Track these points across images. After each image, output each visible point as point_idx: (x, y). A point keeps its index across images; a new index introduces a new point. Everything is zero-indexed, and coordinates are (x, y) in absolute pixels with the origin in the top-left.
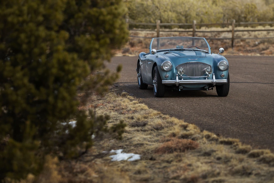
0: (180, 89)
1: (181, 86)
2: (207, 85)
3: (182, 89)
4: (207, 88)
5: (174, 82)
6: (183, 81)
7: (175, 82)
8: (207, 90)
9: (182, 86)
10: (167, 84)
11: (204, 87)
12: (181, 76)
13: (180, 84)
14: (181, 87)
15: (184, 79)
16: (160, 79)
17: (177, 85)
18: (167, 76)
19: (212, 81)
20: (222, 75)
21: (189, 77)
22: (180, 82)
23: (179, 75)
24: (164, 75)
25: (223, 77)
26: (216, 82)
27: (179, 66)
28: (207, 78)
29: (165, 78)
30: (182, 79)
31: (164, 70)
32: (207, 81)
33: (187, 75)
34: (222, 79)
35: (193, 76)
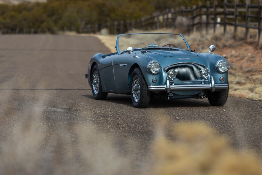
0: (170, 97)
1: (171, 93)
2: (203, 92)
3: (172, 97)
5: (165, 88)
6: (174, 87)
7: (165, 87)
8: (202, 98)
9: (173, 93)
10: (154, 91)
12: (172, 81)
13: (172, 91)
14: (171, 95)
15: (175, 84)
16: (145, 83)
17: (168, 92)
18: (154, 81)
19: (210, 86)
20: (222, 78)
21: (182, 82)
22: (171, 88)
23: (170, 79)
24: (151, 78)
25: (222, 81)
26: (216, 87)
27: (168, 67)
28: (203, 82)
29: (153, 83)
30: (173, 84)
31: (151, 73)
32: (203, 86)
33: (179, 79)
34: (222, 84)
35: (183, 80)
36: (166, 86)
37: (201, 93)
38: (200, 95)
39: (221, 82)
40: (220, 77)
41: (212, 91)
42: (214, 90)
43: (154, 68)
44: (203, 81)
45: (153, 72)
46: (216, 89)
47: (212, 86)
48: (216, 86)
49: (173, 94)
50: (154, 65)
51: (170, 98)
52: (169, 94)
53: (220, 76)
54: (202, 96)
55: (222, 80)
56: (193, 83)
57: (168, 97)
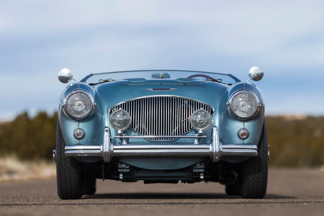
0: (123, 173)
1: (122, 163)
2: (201, 163)
3: (128, 172)
4: (200, 171)
7: (100, 149)
9: (127, 165)
10: (80, 157)
11: (191, 167)
12: (122, 135)
15: (128, 143)
17: (106, 160)
18: (78, 135)
19: (209, 148)
20: (242, 132)
21: (145, 138)
22: (115, 151)
24: (71, 129)
25: (244, 139)
27: (119, 106)
28: (196, 140)
29: (75, 140)
30: (124, 143)
31: (72, 118)
32: (196, 148)
33: (139, 132)
34: (244, 144)
35: (158, 135)
36: (102, 147)
37: (195, 165)
38: (194, 170)
39: (241, 142)
40: (239, 129)
41: (213, 161)
42: (216, 158)
44: (196, 138)
47: (213, 149)
48: (223, 149)
49: (128, 167)
51: (123, 176)
52: (119, 166)
54: (200, 173)
55: (244, 137)
56: (174, 142)
57: (119, 173)
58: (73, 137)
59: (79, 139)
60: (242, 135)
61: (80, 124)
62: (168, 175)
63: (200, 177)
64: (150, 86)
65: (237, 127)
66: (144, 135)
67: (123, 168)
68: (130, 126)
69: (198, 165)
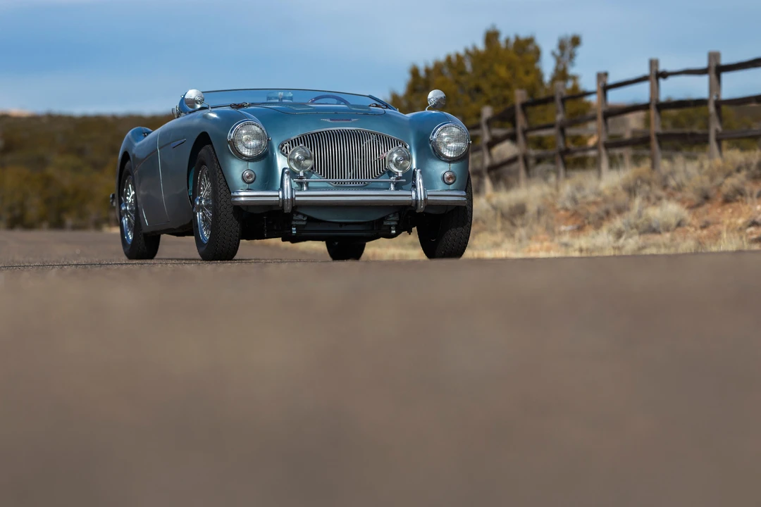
0: (297, 227)
1: (298, 213)
2: (394, 214)
3: (304, 226)
4: (393, 223)
5: (277, 199)
6: (304, 195)
7: (278, 196)
8: (393, 232)
9: (305, 216)
10: (247, 206)
11: (383, 219)
12: (301, 178)
13: (297, 207)
15: (309, 189)
16: (222, 185)
17: (288, 209)
18: (248, 177)
20: (447, 175)
21: (329, 183)
22: (297, 199)
23: (293, 174)
24: (238, 170)
25: (450, 184)
26: (429, 198)
27: (292, 141)
28: (392, 185)
29: (244, 184)
30: (305, 188)
31: (240, 156)
32: (392, 195)
33: (321, 174)
34: (449, 190)
35: (336, 178)
36: (281, 193)
37: (388, 216)
38: (385, 223)
39: (447, 187)
40: (443, 172)
41: (417, 212)
42: (421, 207)
43: (249, 141)
44: (393, 182)
45: (246, 152)
46: (429, 205)
47: (417, 196)
48: (428, 195)
49: (305, 219)
50: (247, 134)
51: (296, 230)
52: (294, 218)
53: (443, 169)
54: (392, 226)
55: (451, 181)
56: (365, 187)
57: (292, 226)
58: (241, 180)
59: (249, 183)
60: (448, 179)
61: (249, 163)
62: (344, 228)
63: (390, 231)
64: (326, 116)
65: (441, 169)
66: (327, 178)
67: (299, 220)
68: (312, 168)
69: (391, 216)
